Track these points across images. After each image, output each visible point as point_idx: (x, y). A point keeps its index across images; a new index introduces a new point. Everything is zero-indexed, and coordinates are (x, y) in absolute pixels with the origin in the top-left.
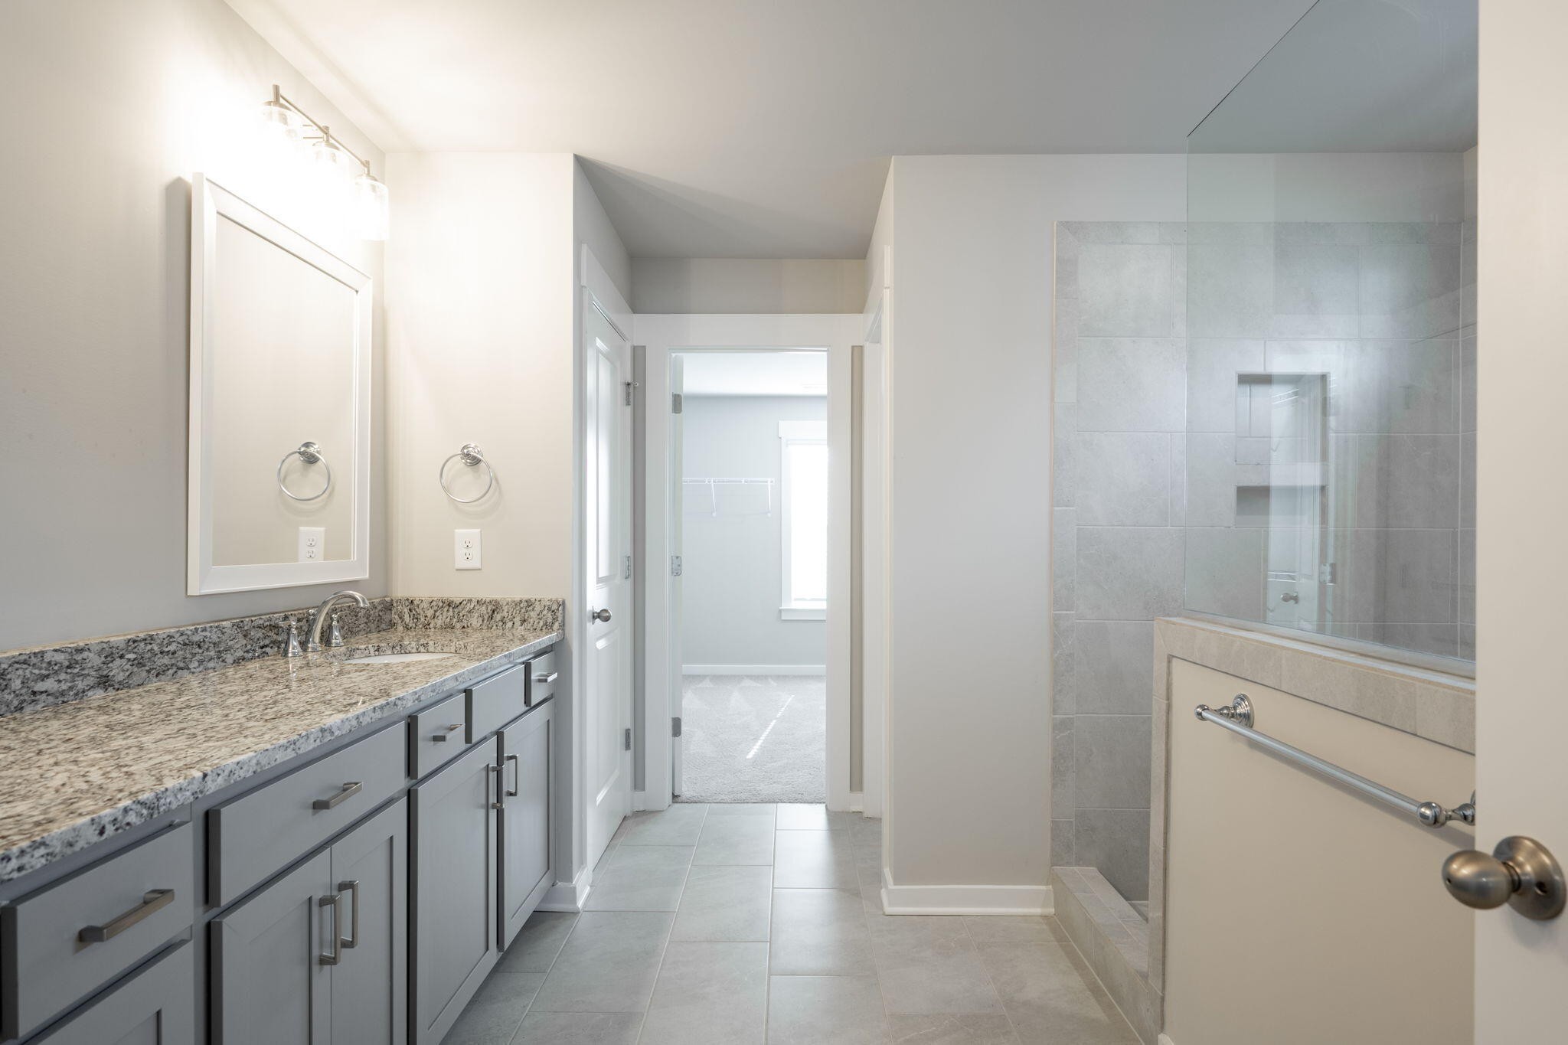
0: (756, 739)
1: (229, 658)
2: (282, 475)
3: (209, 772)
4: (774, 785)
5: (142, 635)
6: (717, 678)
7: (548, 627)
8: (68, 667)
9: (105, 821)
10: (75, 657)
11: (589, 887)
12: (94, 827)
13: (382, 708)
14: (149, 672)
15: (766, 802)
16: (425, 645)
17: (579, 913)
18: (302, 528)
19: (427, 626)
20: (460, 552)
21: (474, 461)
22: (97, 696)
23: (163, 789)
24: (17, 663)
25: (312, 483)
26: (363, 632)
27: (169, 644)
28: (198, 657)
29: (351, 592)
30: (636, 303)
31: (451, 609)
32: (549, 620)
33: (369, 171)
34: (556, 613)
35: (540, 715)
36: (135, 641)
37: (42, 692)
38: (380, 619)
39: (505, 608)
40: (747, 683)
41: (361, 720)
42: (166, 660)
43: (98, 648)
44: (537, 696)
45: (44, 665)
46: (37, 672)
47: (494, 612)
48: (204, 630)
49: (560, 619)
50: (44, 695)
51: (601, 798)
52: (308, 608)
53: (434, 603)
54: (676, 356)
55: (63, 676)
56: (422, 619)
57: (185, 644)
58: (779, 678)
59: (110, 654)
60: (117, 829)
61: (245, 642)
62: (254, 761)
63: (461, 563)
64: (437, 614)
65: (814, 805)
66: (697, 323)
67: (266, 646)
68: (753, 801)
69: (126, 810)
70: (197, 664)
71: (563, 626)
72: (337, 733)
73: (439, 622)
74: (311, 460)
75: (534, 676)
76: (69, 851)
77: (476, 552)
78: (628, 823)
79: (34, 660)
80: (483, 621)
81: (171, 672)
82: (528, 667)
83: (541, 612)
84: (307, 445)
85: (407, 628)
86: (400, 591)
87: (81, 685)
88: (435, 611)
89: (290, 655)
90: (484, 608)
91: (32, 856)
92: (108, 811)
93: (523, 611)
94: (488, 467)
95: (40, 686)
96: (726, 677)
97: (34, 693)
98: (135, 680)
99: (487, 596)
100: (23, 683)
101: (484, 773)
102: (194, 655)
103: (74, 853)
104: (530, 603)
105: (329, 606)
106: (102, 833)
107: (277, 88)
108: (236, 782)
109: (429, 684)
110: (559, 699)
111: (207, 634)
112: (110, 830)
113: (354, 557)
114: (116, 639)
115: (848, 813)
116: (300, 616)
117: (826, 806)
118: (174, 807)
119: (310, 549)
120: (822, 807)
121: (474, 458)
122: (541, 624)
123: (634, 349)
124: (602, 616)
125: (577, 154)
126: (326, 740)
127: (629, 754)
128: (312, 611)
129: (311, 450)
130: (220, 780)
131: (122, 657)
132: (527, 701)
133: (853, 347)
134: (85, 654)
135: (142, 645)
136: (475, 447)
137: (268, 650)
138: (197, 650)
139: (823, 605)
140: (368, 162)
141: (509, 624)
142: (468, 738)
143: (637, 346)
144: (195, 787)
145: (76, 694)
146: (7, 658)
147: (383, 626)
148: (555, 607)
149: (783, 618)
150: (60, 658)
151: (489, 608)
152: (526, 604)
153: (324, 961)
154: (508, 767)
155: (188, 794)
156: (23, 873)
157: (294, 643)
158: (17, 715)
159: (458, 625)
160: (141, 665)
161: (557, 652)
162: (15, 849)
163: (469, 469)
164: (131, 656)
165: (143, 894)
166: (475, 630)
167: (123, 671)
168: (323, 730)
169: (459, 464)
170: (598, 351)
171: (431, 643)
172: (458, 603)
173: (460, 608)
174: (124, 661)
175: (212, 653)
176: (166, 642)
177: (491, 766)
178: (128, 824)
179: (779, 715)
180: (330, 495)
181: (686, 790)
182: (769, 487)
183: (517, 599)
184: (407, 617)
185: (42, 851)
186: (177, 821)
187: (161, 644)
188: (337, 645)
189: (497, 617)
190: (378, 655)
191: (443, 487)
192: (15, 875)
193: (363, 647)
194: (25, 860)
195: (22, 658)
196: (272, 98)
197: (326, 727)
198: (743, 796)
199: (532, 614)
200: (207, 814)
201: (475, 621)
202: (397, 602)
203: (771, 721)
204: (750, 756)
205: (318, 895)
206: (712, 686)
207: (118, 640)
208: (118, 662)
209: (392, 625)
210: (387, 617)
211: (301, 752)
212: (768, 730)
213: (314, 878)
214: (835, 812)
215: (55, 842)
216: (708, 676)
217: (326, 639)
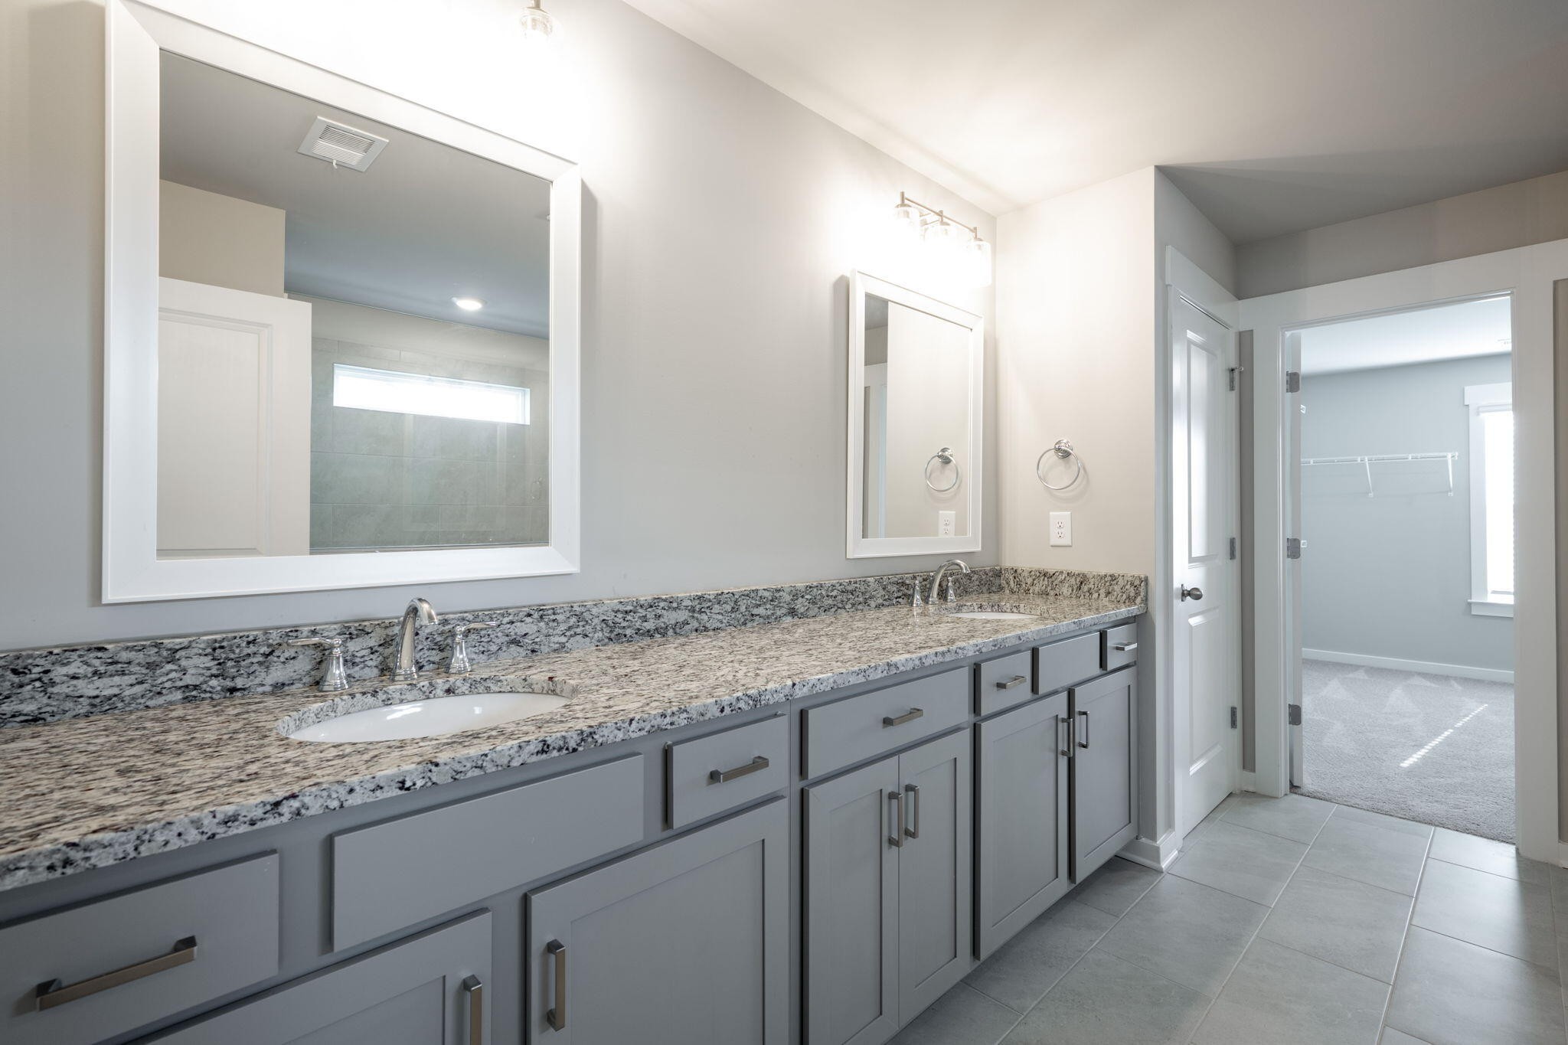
0: (1421, 746)
1: (873, 604)
2: (928, 474)
3: (797, 683)
4: (1435, 804)
5: (815, 584)
6: (1374, 671)
7: (1131, 600)
8: (771, 601)
9: (725, 704)
10: (775, 594)
11: (1177, 852)
12: (717, 706)
13: (943, 654)
14: (819, 608)
15: (1420, 822)
16: (1017, 607)
17: (1162, 872)
18: (941, 512)
19: (1027, 591)
20: (1054, 530)
21: (1066, 455)
22: (788, 620)
23: (764, 689)
24: (743, 595)
25: (946, 480)
26: (975, 592)
27: (832, 591)
28: (851, 601)
29: (959, 561)
30: (1240, 291)
31: (1046, 579)
32: (1132, 594)
33: (976, 236)
34: (1140, 587)
35: (1122, 679)
36: (811, 587)
37: (757, 615)
38: (991, 584)
39: (1092, 581)
40: (1417, 681)
41: (924, 661)
42: (830, 601)
43: (789, 590)
44: (1114, 660)
45: (758, 598)
46: (754, 602)
47: (1081, 583)
48: (856, 583)
49: (1142, 594)
50: (758, 617)
51: (1196, 770)
52: (929, 572)
53: (1033, 573)
54: (1292, 334)
55: (768, 606)
56: (1024, 586)
57: (843, 592)
58: (1465, 681)
59: (796, 595)
60: (732, 711)
61: (884, 593)
62: (832, 680)
63: (1055, 541)
64: (1035, 582)
65: (1495, 844)
66: (1313, 298)
67: (900, 597)
68: (1400, 816)
69: (738, 699)
70: (850, 606)
71: (1146, 600)
72: (902, 668)
73: (1037, 589)
74: (946, 461)
75: (1111, 643)
76: (701, 719)
77: (1067, 531)
78: (1233, 801)
79: (752, 595)
80: (1072, 590)
81: (833, 610)
82: (1103, 636)
83: (1124, 586)
84: (944, 450)
85: (1012, 592)
86: (1008, 562)
87: (779, 613)
88: (1034, 580)
89: (915, 605)
90: (1073, 579)
91: (679, 717)
92: (727, 697)
93: (1108, 584)
94: (1077, 458)
95: (755, 611)
96: (1390, 670)
97: (752, 615)
98: (811, 613)
99: (1076, 568)
100: (746, 608)
101: (1053, 722)
102: (849, 600)
103: (704, 721)
104: (1113, 578)
105: (942, 571)
106: (722, 711)
107: (903, 194)
108: (817, 693)
109: (991, 639)
110: (1142, 666)
111: (858, 585)
112: (727, 710)
113: (970, 534)
114: (800, 585)
115: (1555, 867)
116: (925, 577)
117: (1517, 849)
118: (771, 702)
119: (946, 527)
120: (1512, 849)
121: (1065, 451)
122: (1124, 596)
123: (1240, 334)
124: (1194, 594)
125: (1157, 164)
126: (892, 673)
127: (1237, 733)
128: (932, 574)
129: (946, 454)
130: (805, 689)
131: (803, 597)
132: (1103, 663)
133: (1556, 283)
134: (781, 593)
135: (815, 590)
136: (1066, 442)
137: (900, 600)
138: (851, 596)
139: (1510, 600)
140: (975, 229)
141: (1095, 595)
142: (1034, 688)
143: (1243, 332)
144: (787, 691)
145: (776, 618)
146: (738, 592)
147: (994, 589)
148: (1137, 583)
149: (1473, 613)
150: (766, 594)
151: (1078, 580)
152: (1110, 578)
153: (892, 842)
154: (1080, 721)
155: (782, 695)
156: (674, 727)
157: (917, 597)
158: (743, 627)
159: (1052, 593)
160: (814, 603)
161: (1140, 624)
162: (669, 711)
163: (1061, 461)
164: (808, 597)
165: (753, 757)
166: (1065, 598)
167: (803, 606)
168: (889, 665)
169: (1052, 458)
170: (1190, 342)
171: (1022, 605)
172: (1052, 574)
173: (1053, 579)
174: (804, 600)
175: (861, 599)
176: (830, 589)
177: (1059, 717)
178: (740, 708)
179: (1460, 724)
180: (959, 486)
181: (1308, 782)
182: (1450, 462)
183: (1103, 573)
184: (1012, 583)
185: (685, 715)
186: (779, 712)
187: (827, 590)
188: (952, 601)
189: (1085, 588)
190: (981, 611)
191: (1040, 477)
192: (669, 727)
193: (969, 604)
194: (675, 718)
195: (746, 593)
196: (899, 202)
197: (892, 663)
198: (1386, 807)
199: (1116, 587)
200: (802, 711)
201: (1065, 590)
202: (1005, 570)
203: (1446, 729)
204: (1406, 764)
205: (889, 788)
206: (1366, 678)
207: (801, 585)
208: (800, 600)
209: (1001, 588)
210: (997, 582)
211: (870, 679)
212: (1440, 739)
213: (885, 776)
214: (1528, 859)
215: (693, 712)
216: (1363, 666)
217: (943, 594)
